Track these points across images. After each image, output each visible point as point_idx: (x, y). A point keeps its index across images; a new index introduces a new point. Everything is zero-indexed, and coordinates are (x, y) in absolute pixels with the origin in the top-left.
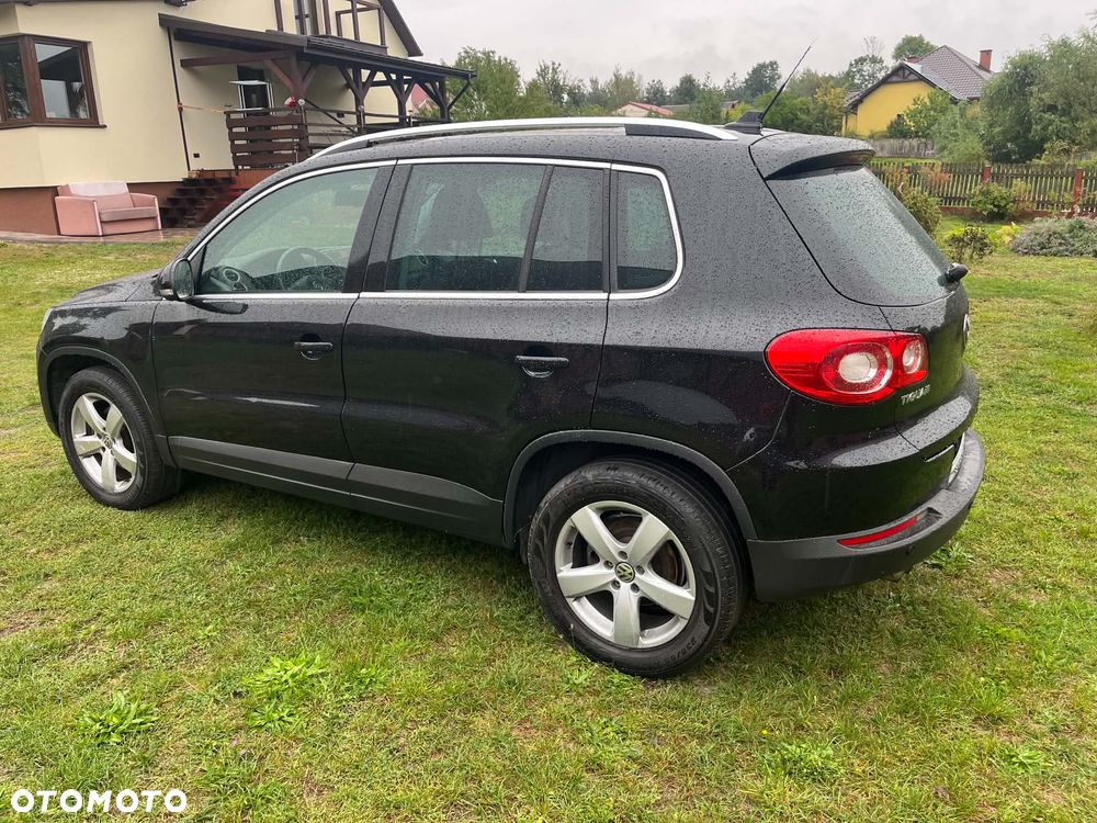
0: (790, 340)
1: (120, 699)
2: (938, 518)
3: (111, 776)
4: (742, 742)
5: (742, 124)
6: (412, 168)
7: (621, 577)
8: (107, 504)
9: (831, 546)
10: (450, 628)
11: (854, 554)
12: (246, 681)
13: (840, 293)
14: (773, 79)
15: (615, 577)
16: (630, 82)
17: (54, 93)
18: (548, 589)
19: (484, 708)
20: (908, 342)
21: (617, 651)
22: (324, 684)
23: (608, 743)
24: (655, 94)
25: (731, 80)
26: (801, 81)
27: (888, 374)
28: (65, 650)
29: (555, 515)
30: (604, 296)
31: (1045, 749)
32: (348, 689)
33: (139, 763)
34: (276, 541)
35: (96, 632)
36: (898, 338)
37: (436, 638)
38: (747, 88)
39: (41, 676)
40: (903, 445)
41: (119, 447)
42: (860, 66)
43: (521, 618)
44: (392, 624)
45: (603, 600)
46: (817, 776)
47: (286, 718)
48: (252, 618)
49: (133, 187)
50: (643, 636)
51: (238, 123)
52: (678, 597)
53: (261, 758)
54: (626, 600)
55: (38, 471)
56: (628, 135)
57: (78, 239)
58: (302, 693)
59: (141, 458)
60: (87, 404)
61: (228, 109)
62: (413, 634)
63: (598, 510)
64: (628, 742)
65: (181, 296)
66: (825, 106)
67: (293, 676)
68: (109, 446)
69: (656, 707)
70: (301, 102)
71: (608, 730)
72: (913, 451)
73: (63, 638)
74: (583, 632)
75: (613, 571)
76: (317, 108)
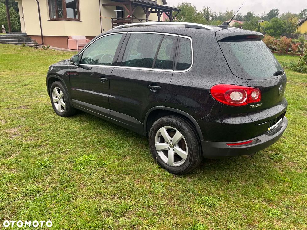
0: (217, 86)
1: (46, 159)
2: (259, 142)
3: (39, 175)
4: (194, 194)
5: (222, 26)
6: (131, 34)
7: (170, 147)
8: (59, 115)
9: (224, 145)
10: (128, 155)
11: (230, 148)
12: (76, 159)
13: (234, 75)
14: (277, 14)
15: (169, 147)
16: (231, 13)
17: (70, 12)
18: (153, 148)
19: (129, 174)
20: (253, 90)
21: (168, 166)
22: (93, 163)
23: (158, 188)
24: (239, 17)
25: (263, 14)
26: (286, 15)
27: (246, 99)
28: (38, 147)
29: (155, 128)
30: (172, 71)
31: (281, 211)
32: (98, 165)
33: (46, 173)
34: (94, 128)
35: (47, 143)
36: (250, 89)
37: (124, 157)
38: (268, 16)
39: (32, 152)
40: (249, 119)
41: (62, 101)
42: (305, 12)
43: (147, 155)
44: (114, 151)
45: (166, 152)
46: (211, 206)
47: (82, 169)
48: (82, 145)
49: (87, 38)
50: (174, 163)
51: (115, 22)
52: (183, 154)
53: (73, 177)
54: (171, 153)
55: (46, 106)
56: (186, 27)
57: (72, 50)
58: (87, 164)
59: (66, 104)
60: (56, 90)
61: (112, 18)
62: (119, 155)
63: (166, 128)
64: (163, 189)
65: (75, 64)
66: (291, 23)
67: (86, 160)
68: (60, 101)
69: (174, 182)
70: (131, 16)
71: (159, 185)
72: (252, 121)
73: (39, 144)
74: (160, 160)
75: (168, 145)
76: (136, 18)
